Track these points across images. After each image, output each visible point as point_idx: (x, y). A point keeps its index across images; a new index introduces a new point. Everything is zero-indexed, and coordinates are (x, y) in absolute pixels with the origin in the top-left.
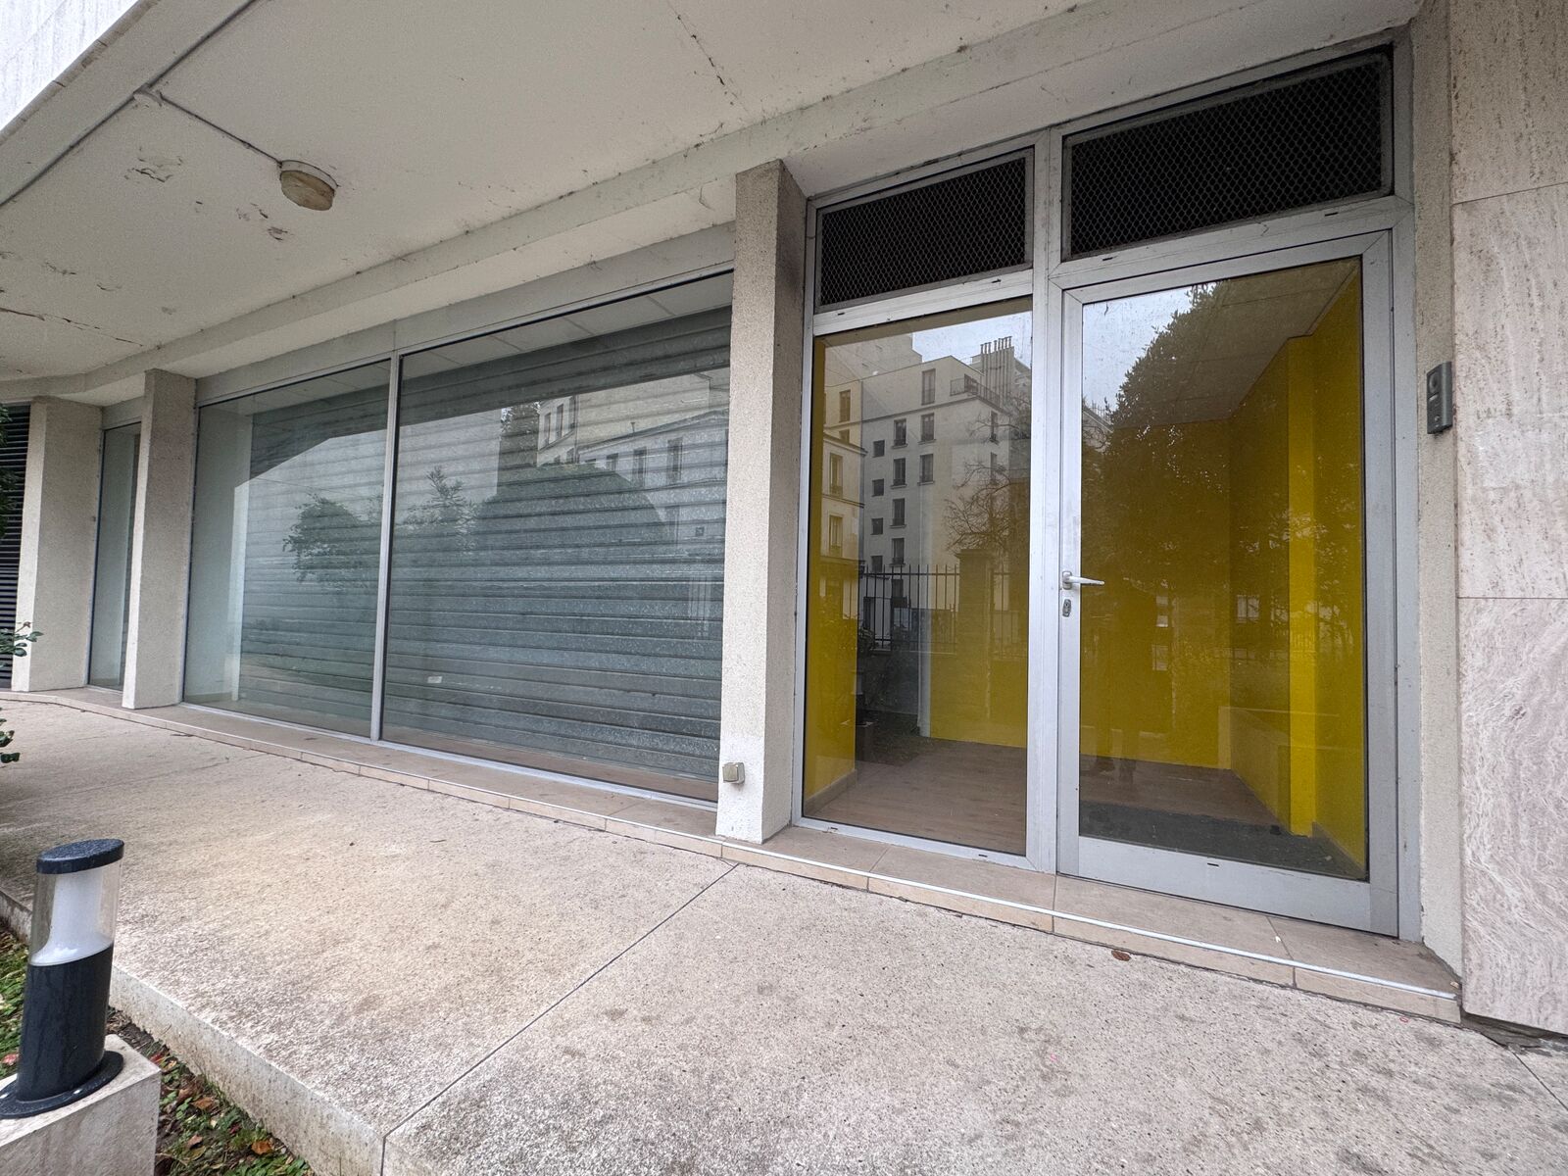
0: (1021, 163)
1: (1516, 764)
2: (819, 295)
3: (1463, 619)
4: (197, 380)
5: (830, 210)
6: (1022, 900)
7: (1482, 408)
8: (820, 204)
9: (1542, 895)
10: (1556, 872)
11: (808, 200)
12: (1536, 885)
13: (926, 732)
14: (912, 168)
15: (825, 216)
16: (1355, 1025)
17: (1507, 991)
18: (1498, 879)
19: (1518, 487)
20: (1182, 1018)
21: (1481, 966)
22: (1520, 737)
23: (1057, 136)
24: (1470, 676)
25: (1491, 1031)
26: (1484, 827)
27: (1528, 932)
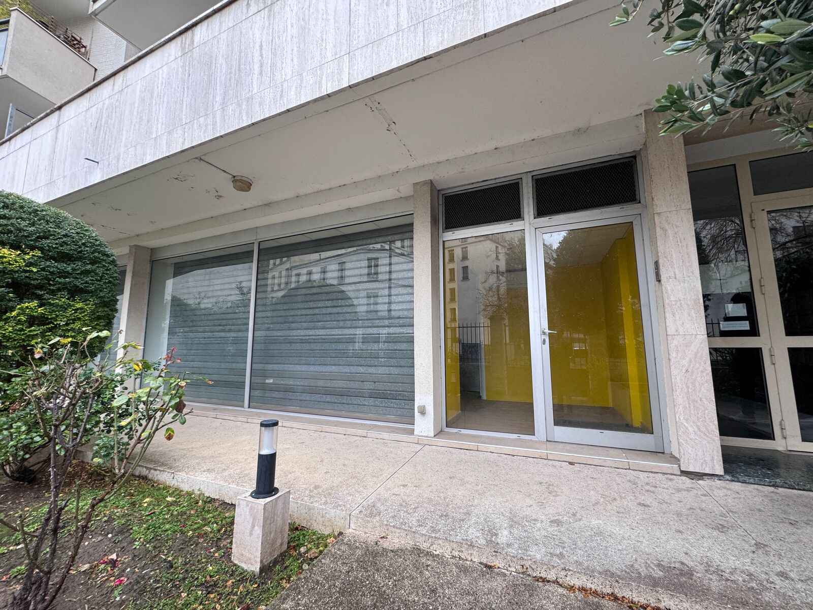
0: (517, 184)
1: (688, 387)
2: (444, 226)
3: (669, 342)
4: (151, 249)
5: (447, 195)
6: (535, 449)
7: (668, 276)
8: (443, 192)
9: (699, 429)
10: (702, 421)
11: (439, 191)
12: (697, 426)
13: (484, 397)
14: (478, 182)
15: (445, 197)
16: (648, 477)
17: (692, 461)
18: (686, 425)
19: (680, 300)
20: (592, 478)
21: (684, 454)
22: (688, 378)
23: (530, 176)
24: (673, 360)
25: (689, 476)
26: (681, 408)
27: (697, 441)
